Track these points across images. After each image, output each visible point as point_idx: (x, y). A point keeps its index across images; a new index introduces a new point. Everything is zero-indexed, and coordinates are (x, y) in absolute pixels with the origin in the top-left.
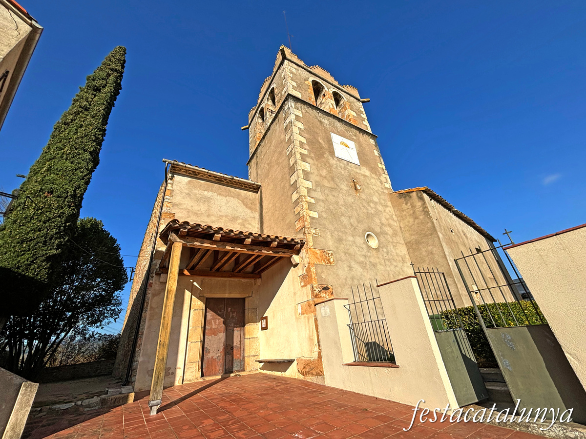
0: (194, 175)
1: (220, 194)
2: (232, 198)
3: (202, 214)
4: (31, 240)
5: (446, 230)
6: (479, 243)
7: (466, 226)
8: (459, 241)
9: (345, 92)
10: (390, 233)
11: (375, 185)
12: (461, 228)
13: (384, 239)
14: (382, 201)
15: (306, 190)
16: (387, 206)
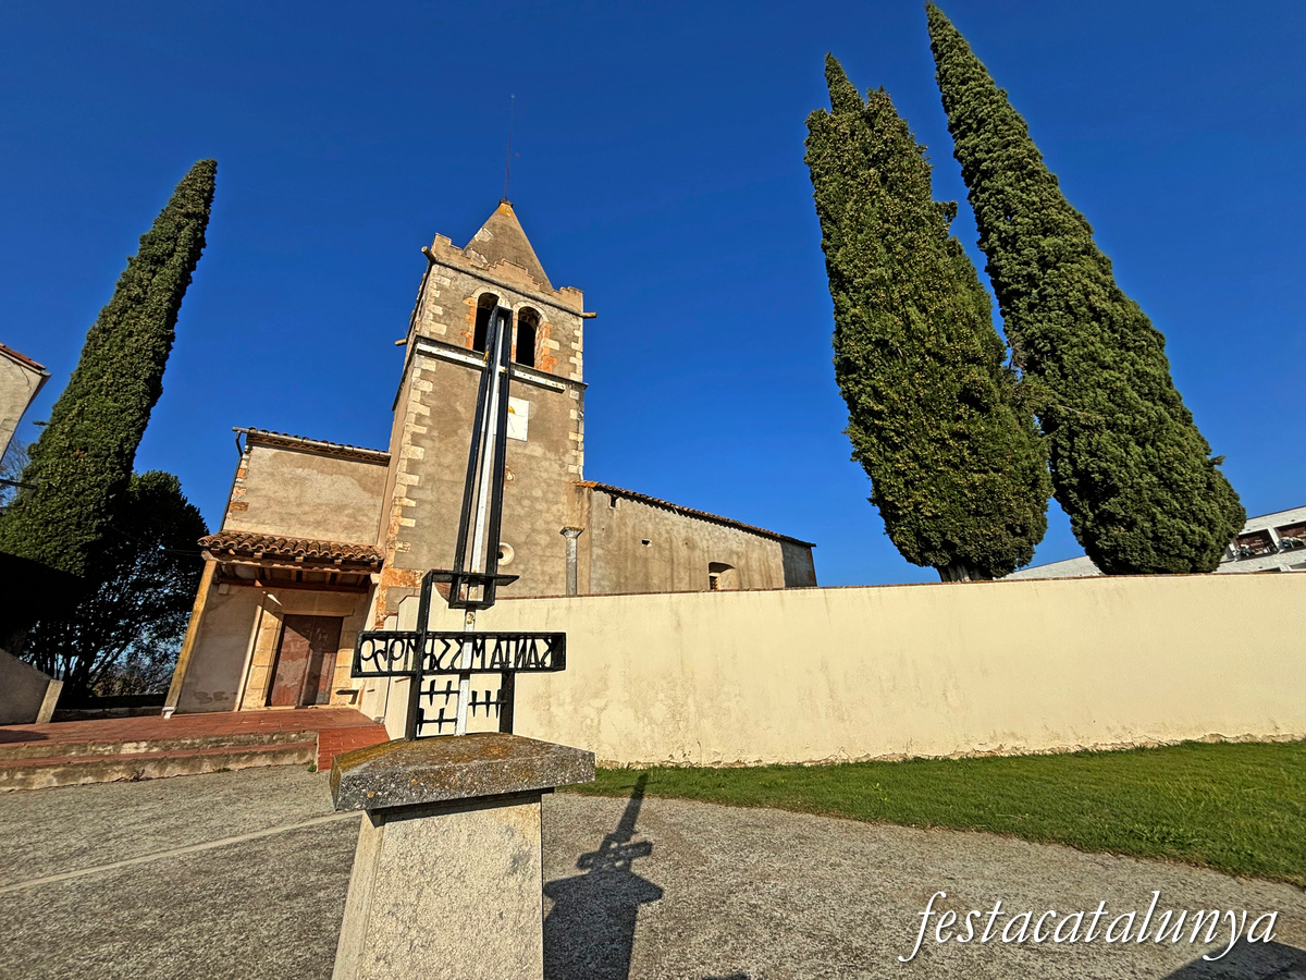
0: (282, 445)
1: (322, 472)
2: (342, 477)
3: (289, 502)
4: (59, 521)
5: (626, 542)
6: (737, 554)
7: (710, 529)
8: (657, 556)
9: (551, 305)
10: (543, 542)
11: (546, 470)
12: (683, 534)
13: (527, 551)
14: (551, 496)
15: (405, 489)
16: (556, 503)
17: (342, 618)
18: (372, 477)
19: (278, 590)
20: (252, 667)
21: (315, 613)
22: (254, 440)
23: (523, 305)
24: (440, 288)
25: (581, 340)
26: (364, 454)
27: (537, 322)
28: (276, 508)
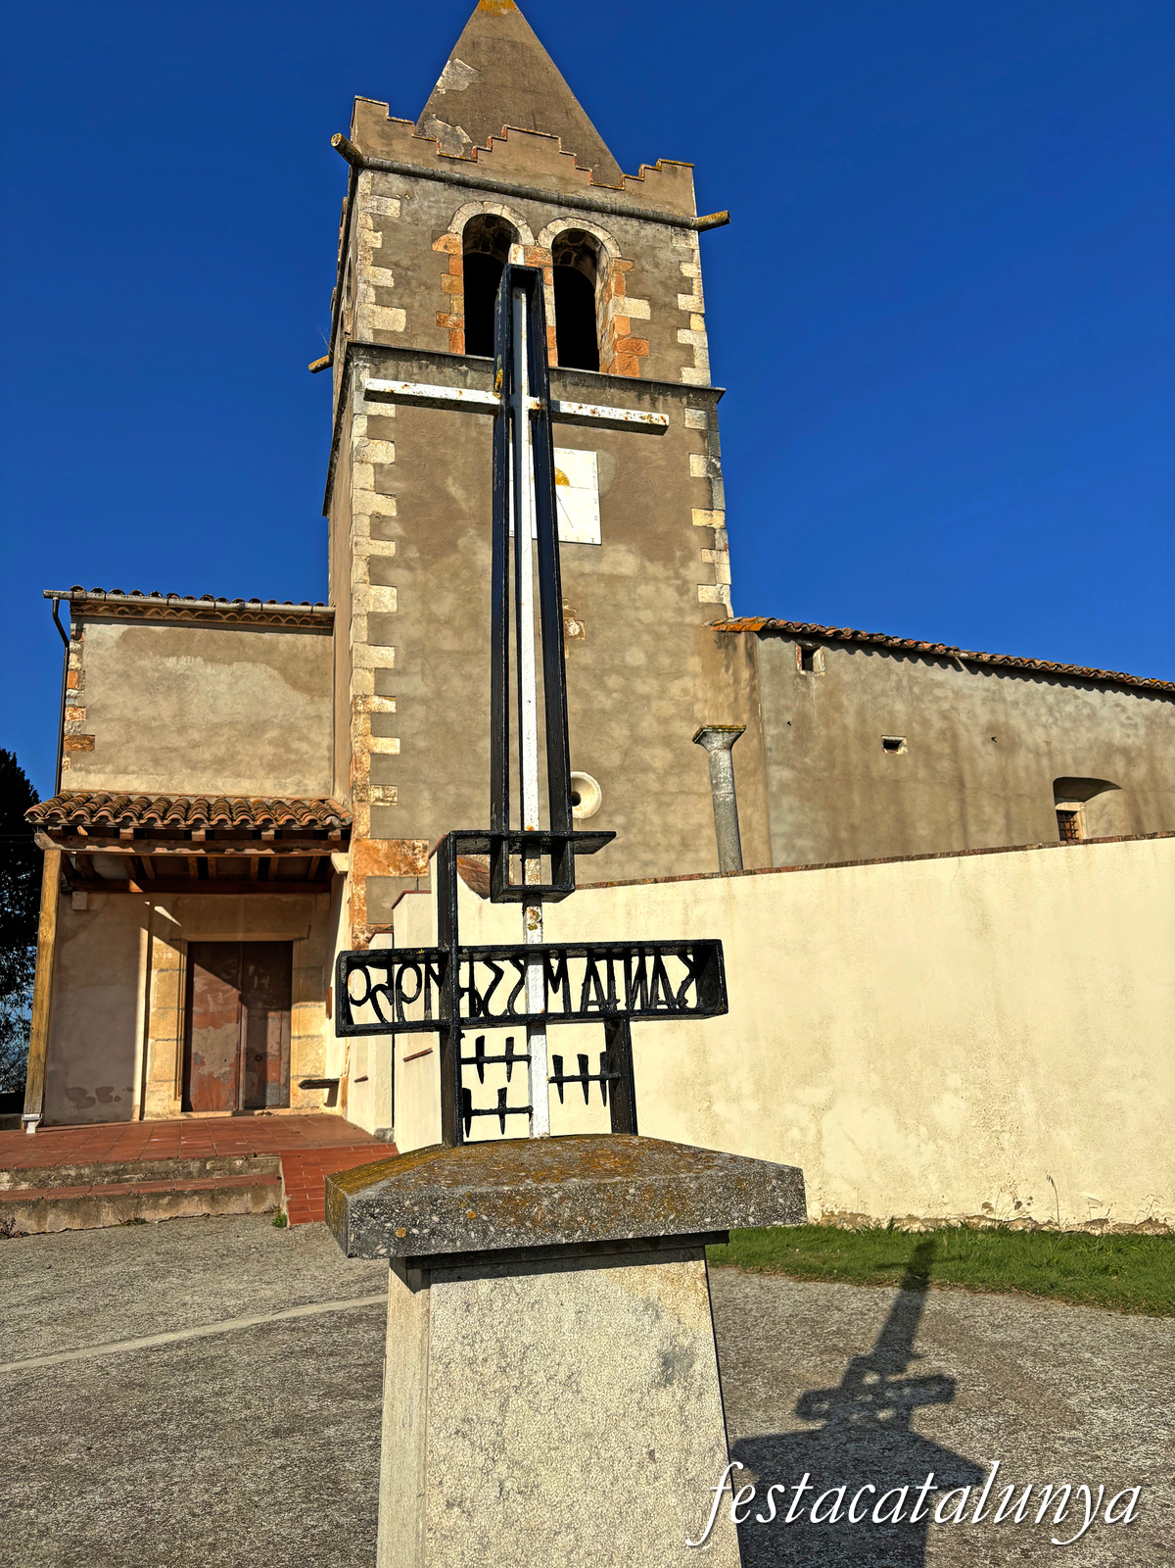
0: (133, 614)
1: (213, 660)
2: (249, 666)
3: (164, 726)
5: (846, 748)
6: (1125, 752)
7: (1050, 699)
8: (922, 773)
9: (620, 213)
10: (658, 764)
11: (649, 605)
12: (984, 716)
13: (629, 786)
14: (665, 661)
15: (370, 678)
16: (679, 674)
17: (289, 945)
18: (306, 660)
19: (170, 897)
20: (150, 1041)
21: (240, 937)
22: (83, 611)
23: (559, 227)
24: (381, 224)
25: (697, 286)
26: (284, 614)
27: (595, 262)
28: (142, 740)
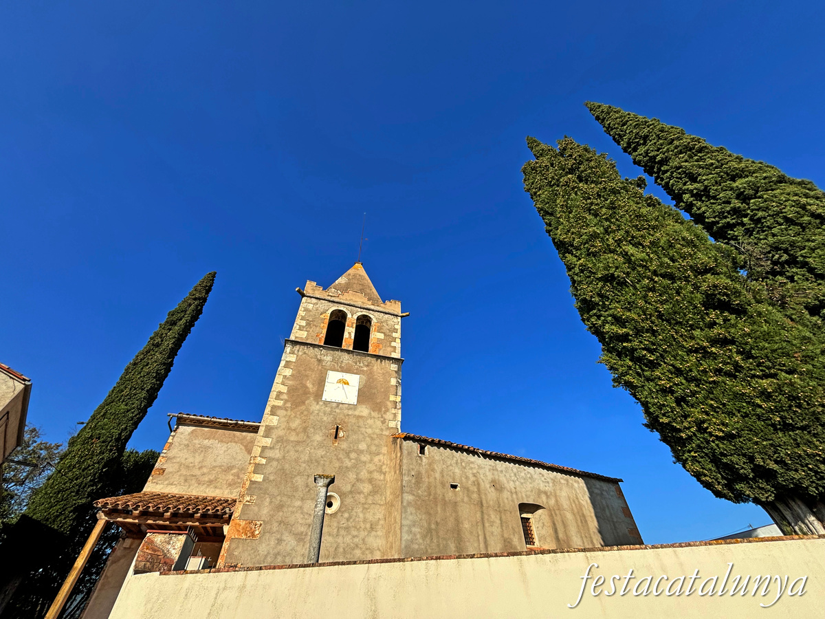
0: (199, 423)
1: (222, 441)
2: (234, 444)
3: (194, 466)
4: (67, 490)
5: (435, 487)
6: (545, 493)
7: (515, 470)
8: (466, 499)
9: (378, 312)
10: (366, 491)
11: (370, 427)
12: (490, 477)
13: (352, 500)
14: (373, 448)
15: (260, 449)
16: (378, 454)
18: (250, 442)
22: (181, 421)
23: (359, 314)
24: (306, 310)
25: (399, 331)
26: (252, 426)
27: (371, 324)
28: (184, 472)
